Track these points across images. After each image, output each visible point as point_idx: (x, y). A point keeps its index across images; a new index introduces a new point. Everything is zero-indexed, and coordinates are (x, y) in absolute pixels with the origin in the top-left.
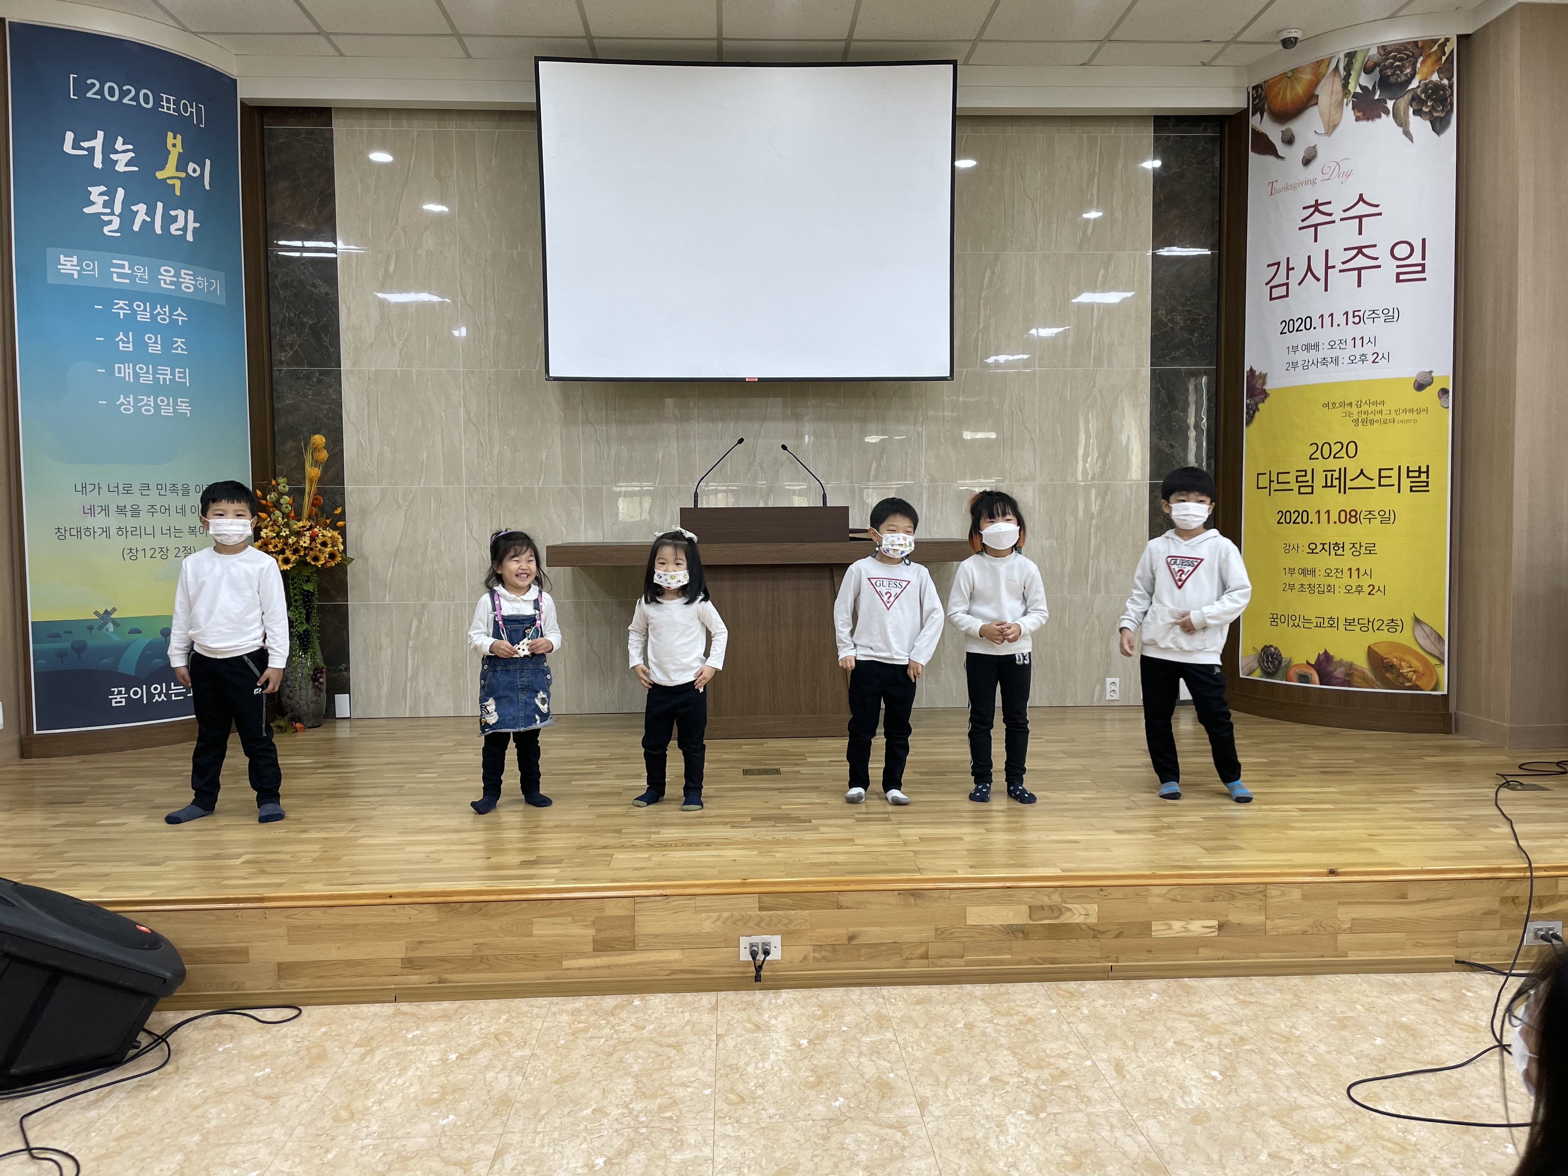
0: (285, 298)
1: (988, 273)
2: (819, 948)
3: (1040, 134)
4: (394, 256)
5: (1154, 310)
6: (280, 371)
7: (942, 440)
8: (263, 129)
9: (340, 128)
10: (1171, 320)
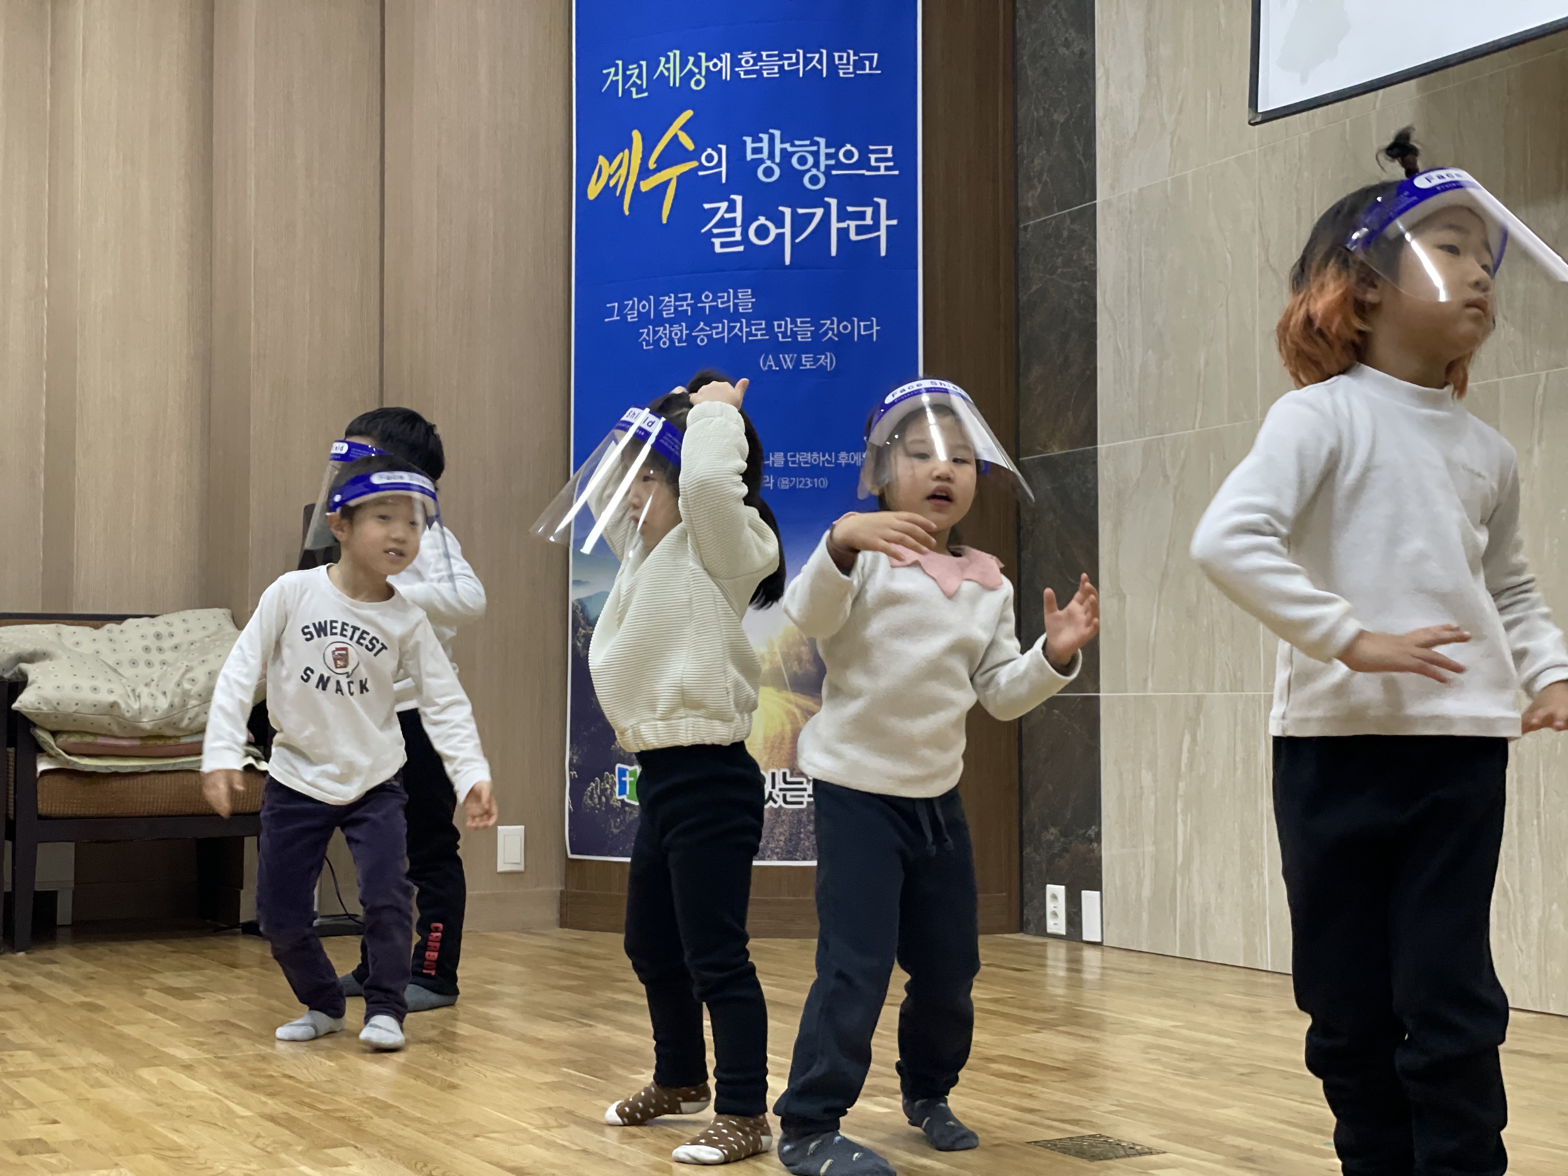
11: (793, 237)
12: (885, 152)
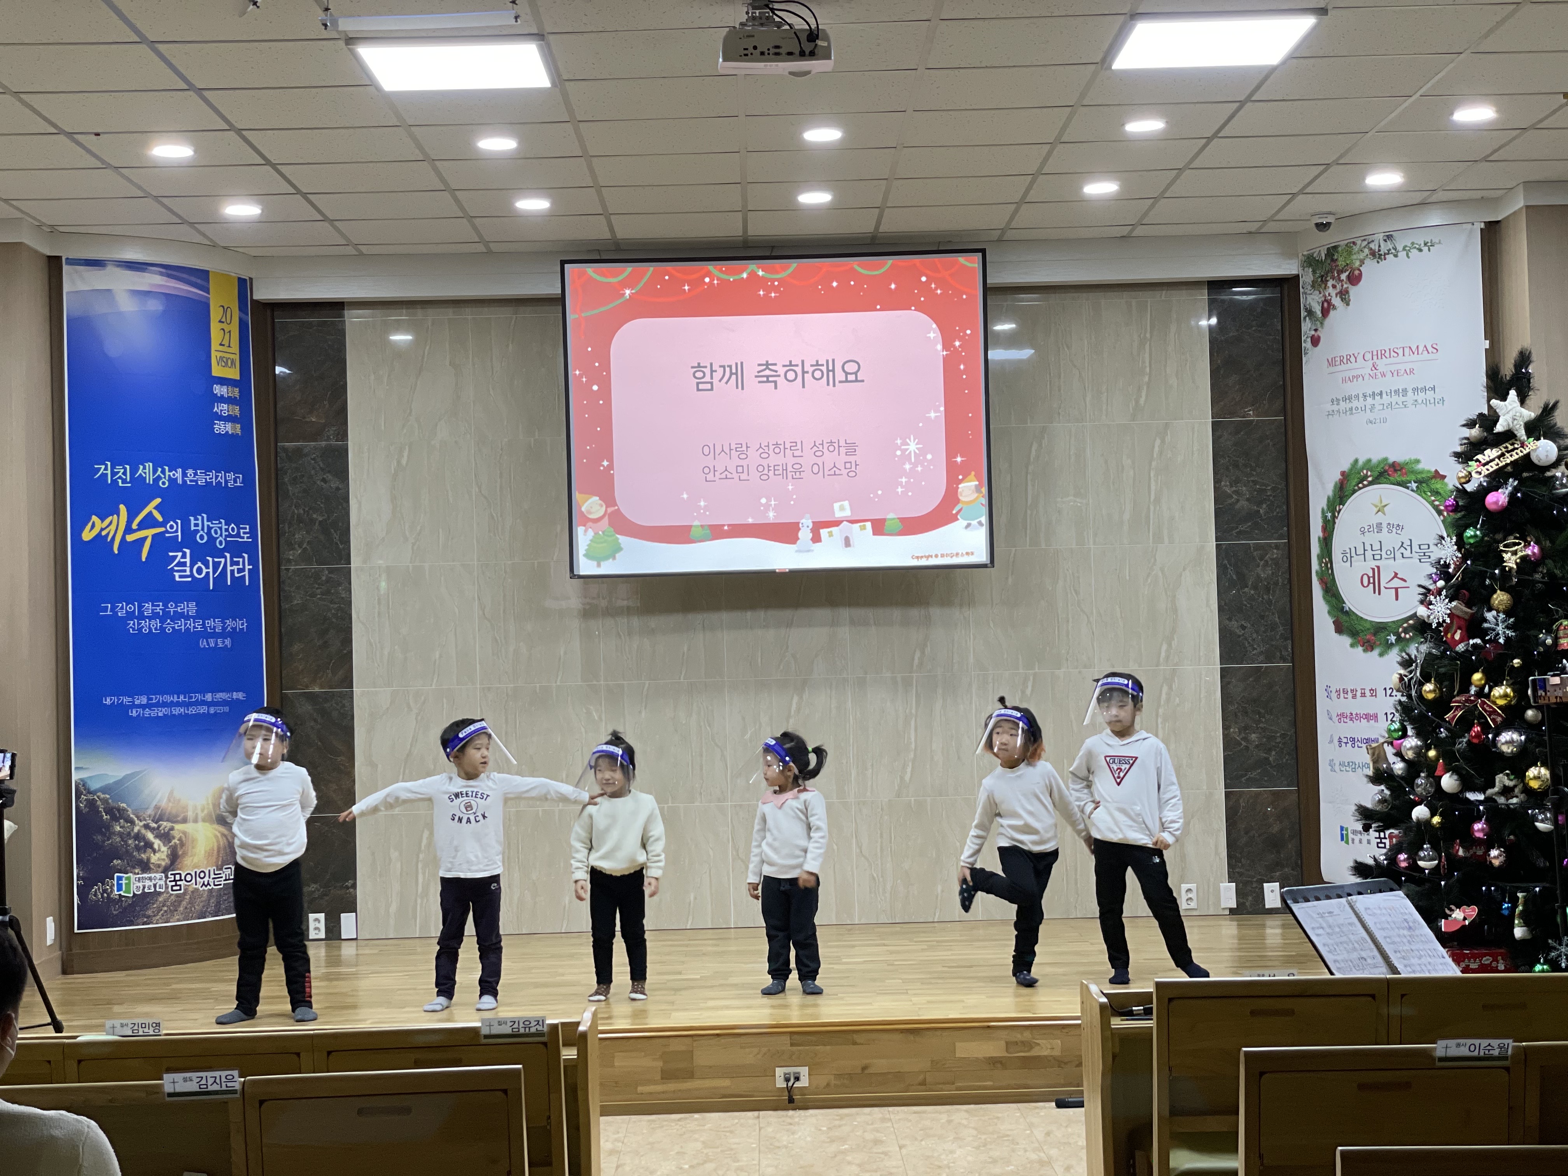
0: (294, 494)
1: (1035, 446)
2: (838, 1076)
3: (1085, 300)
4: (407, 447)
5: (1217, 481)
6: (288, 570)
7: (992, 625)
8: (273, 322)
9: (353, 319)
10: (1235, 492)
11: (214, 574)
12: (245, 528)
